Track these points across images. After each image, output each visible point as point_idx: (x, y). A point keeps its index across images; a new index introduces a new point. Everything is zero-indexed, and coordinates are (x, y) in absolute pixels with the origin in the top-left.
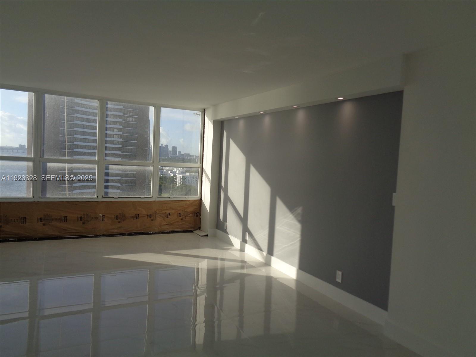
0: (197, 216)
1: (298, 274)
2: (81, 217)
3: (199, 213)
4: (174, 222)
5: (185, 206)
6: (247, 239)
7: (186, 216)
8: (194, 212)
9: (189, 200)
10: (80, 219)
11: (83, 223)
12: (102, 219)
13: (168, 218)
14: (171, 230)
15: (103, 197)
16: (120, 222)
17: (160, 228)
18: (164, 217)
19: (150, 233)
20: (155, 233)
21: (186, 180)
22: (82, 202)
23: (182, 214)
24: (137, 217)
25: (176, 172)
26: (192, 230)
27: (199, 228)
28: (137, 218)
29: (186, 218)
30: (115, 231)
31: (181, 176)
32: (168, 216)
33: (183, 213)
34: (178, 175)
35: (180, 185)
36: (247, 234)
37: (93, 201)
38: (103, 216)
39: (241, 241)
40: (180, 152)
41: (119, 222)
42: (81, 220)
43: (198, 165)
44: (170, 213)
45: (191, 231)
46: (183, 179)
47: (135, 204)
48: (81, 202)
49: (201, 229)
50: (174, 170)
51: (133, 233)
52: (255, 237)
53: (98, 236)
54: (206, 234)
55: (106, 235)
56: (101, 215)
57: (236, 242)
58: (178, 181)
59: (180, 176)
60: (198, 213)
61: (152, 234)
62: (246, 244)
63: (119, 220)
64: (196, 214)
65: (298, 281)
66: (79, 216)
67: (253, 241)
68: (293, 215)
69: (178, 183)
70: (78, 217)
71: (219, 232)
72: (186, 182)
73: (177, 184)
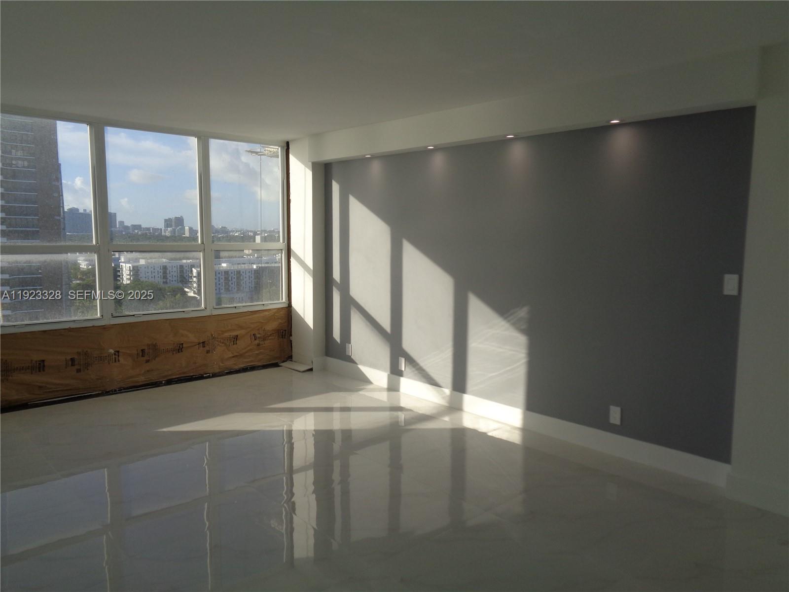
0: (283, 336)
1: (525, 419)
2: (72, 360)
3: (287, 332)
4: (244, 351)
5: (262, 321)
6: (403, 369)
7: (264, 339)
8: (279, 330)
9: (270, 310)
10: (72, 363)
11: (79, 371)
12: (115, 360)
13: (235, 345)
14: (242, 366)
15: (114, 316)
16: (149, 360)
17: (222, 365)
18: (228, 344)
19: (205, 375)
20: (214, 375)
21: (141, 273)
22: (73, 328)
23: (258, 336)
24: (180, 348)
25: (119, 258)
26: (277, 363)
27: (290, 358)
28: (180, 351)
29: (266, 342)
30: (142, 379)
31: (130, 265)
32: (234, 341)
33: (260, 334)
34: (124, 265)
35: (128, 282)
36: (402, 361)
37: (93, 326)
38: (117, 353)
39: (389, 373)
40: (122, 223)
41: (147, 361)
42: (73, 365)
43: (281, 244)
44: (237, 336)
45: (276, 365)
46: (135, 271)
47: (174, 324)
48: (70, 330)
49: (294, 359)
50: (114, 255)
51: (175, 379)
52: (422, 364)
53: (109, 392)
54: (310, 367)
55: (124, 389)
56: (112, 351)
57: (379, 377)
58: (125, 275)
59: (128, 265)
60: (285, 330)
61: (209, 377)
62: (402, 379)
63: (146, 358)
64: (283, 332)
65: (525, 430)
66: (69, 357)
67: (416, 372)
68: (509, 321)
69: (125, 279)
70: (66, 359)
71: (333, 362)
72: (139, 277)
73: (123, 280)
